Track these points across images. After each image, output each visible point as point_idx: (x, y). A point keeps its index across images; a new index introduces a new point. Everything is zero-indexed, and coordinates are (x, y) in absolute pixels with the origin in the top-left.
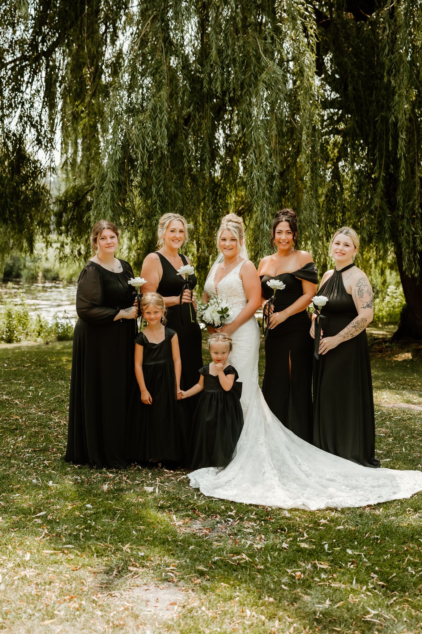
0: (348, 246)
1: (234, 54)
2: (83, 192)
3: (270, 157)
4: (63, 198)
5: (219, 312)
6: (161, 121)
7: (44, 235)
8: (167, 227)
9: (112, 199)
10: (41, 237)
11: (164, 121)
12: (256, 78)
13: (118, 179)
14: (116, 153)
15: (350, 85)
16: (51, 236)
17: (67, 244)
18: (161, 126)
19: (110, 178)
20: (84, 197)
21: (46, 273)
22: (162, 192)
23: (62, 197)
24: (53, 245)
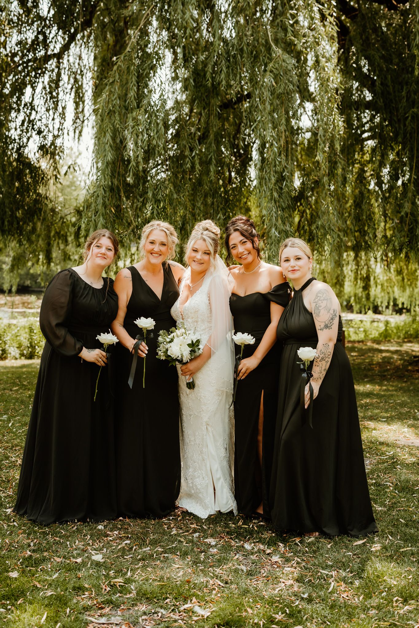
0: (299, 259)
3: (280, 155)
5: (189, 345)
8: (147, 238)
9: (105, 205)
13: (110, 183)
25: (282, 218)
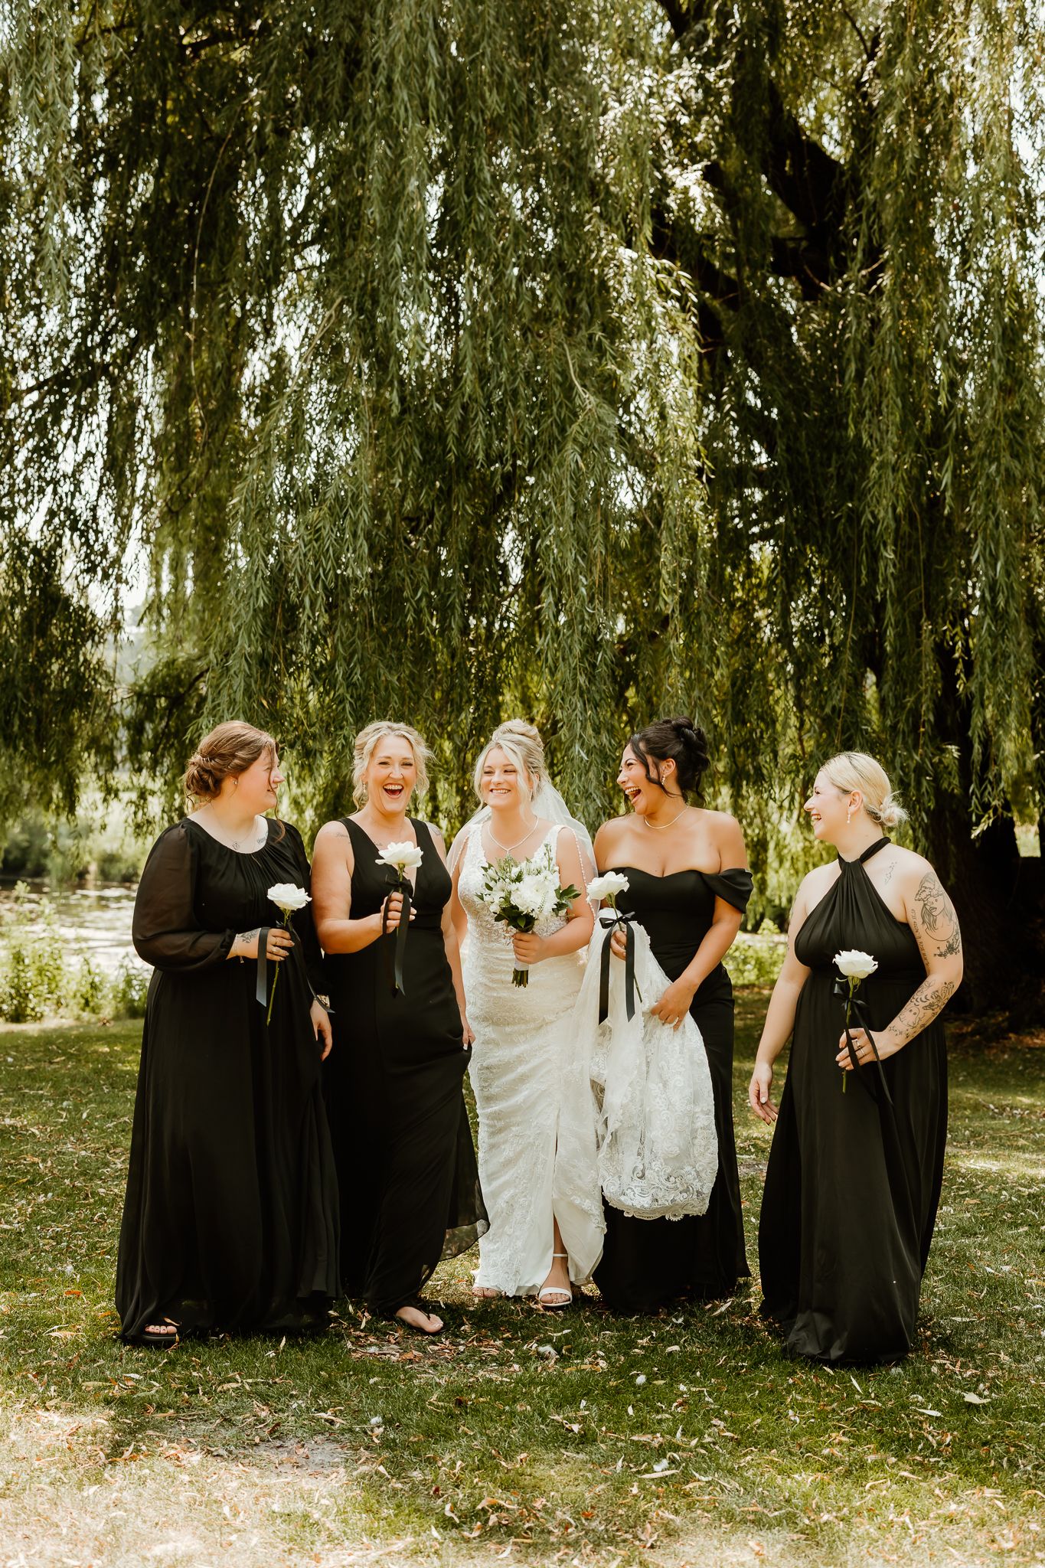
1: (515, 380)
2: (190, 675)
3: (591, 601)
4: (146, 688)
6: (355, 523)
7: (102, 773)
8: (372, 754)
9: (248, 693)
10: (94, 776)
11: (361, 524)
12: (563, 431)
13: (260, 649)
14: (258, 592)
15: (779, 441)
16: (116, 774)
17: (153, 793)
18: (355, 535)
19: (243, 647)
20: (192, 685)
21: (106, 866)
22: (357, 677)
23: (141, 687)
24: (121, 794)
25: (594, 725)
